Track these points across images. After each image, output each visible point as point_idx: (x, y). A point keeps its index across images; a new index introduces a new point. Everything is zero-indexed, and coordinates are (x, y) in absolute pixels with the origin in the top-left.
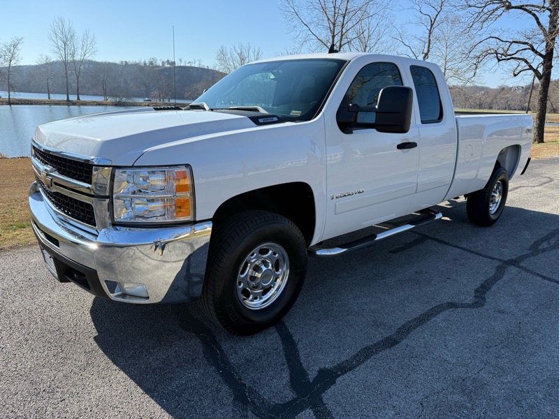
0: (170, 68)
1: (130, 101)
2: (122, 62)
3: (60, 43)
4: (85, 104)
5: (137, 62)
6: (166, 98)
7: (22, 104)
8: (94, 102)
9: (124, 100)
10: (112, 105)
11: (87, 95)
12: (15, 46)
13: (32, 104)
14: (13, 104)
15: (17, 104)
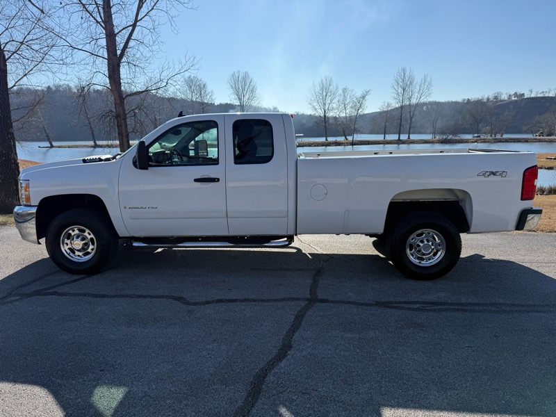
0: (516, 101)
1: (457, 138)
2: (464, 100)
3: (400, 90)
4: (413, 142)
5: (480, 98)
6: (499, 133)
7: (361, 144)
8: (421, 140)
9: (450, 137)
10: (439, 143)
11: (425, 133)
12: (363, 97)
13: (369, 144)
14: (355, 144)
15: (358, 144)
